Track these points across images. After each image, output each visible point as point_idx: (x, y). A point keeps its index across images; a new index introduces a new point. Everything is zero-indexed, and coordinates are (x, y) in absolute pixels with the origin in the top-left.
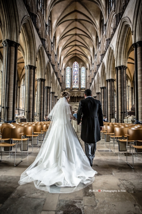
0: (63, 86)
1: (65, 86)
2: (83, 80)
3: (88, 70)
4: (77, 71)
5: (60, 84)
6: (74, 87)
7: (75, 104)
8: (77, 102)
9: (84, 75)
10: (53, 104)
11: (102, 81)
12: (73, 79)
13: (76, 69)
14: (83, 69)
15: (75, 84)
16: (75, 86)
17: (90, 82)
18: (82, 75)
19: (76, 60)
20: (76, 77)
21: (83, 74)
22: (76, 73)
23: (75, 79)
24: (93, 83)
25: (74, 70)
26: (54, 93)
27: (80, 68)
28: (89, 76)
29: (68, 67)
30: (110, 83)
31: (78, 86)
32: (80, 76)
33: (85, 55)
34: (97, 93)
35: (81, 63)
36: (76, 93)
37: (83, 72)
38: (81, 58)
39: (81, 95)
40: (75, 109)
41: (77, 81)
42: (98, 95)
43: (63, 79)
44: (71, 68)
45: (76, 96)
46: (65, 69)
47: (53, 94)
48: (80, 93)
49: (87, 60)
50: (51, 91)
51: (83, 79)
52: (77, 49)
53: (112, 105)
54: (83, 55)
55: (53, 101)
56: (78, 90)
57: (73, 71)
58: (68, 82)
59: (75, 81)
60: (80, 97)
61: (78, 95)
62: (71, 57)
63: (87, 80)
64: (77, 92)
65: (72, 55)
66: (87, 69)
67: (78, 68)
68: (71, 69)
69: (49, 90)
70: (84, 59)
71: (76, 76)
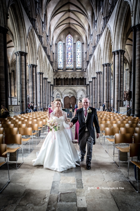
0: (55, 65)
1: (57, 66)
2: (79, 58)
3: (85, 44)
4: (71, 46)
5: (51, 63)
6: (68, 66)
7: (69, 87)
8: (72, 85)
9: (80, 52)
10: (42, 87)
11: (104, 55)
12: (66, 57)
13: (70, 44)
14: (79, 43)
15: (69, 63)
16: (70, 65)
17: (87, 60)
18: (77, 52)
19: (69, 33)
20: (70, 55)
21: (79, 50)
22: (69, 49)
23: (69, 57)
24: (91, 61)
25: (67, 45)
26: (43, 73)
27: (75, 42)
28: (86, 53)
29: (60, 42)
30: (118, 56)
31: (73, 66)
32: (75, 53)
33: (82, 24)
34: (97, 73)
35: (77, 36)
36: (70, 74)
37: (79, 47)
38: (76, 29)
39: (77, 76)
40: (70, 93)
41: (71, 60)
42: (98, 75)
43: (55, 57)
44: (64, 42)
45: (70, 77)
46: (56, 44)
47: (41, 75)
48: (75, 74)
49: (83, 31)
50: (38, 71)
51: (78, 56)
52: (71, 17)
53: (120, 87)
54: (78, 25)
55: (41, 84)
56: (72, 71)
57: (66, 47)
58: (60, 60)
59: (69, 59)
60: (75, 78)
61: (72, 76)
62: (63, 28)
63: (84, 57)
64: (72, 73)
65: (65, 25)
66: (83, 43)
67: (73, 43)
68: (64, 44)
69: (34, 69)
70: (80, 30)
71: (70, 53)
